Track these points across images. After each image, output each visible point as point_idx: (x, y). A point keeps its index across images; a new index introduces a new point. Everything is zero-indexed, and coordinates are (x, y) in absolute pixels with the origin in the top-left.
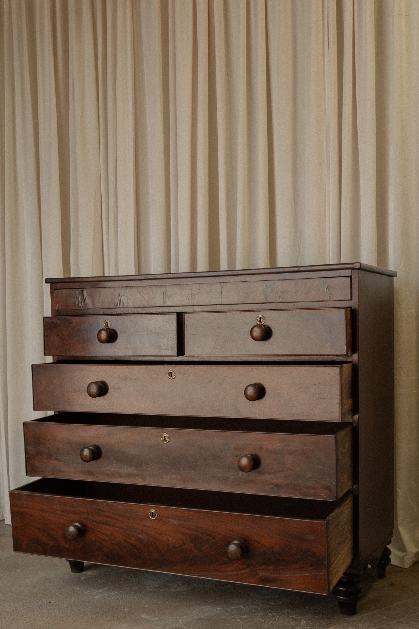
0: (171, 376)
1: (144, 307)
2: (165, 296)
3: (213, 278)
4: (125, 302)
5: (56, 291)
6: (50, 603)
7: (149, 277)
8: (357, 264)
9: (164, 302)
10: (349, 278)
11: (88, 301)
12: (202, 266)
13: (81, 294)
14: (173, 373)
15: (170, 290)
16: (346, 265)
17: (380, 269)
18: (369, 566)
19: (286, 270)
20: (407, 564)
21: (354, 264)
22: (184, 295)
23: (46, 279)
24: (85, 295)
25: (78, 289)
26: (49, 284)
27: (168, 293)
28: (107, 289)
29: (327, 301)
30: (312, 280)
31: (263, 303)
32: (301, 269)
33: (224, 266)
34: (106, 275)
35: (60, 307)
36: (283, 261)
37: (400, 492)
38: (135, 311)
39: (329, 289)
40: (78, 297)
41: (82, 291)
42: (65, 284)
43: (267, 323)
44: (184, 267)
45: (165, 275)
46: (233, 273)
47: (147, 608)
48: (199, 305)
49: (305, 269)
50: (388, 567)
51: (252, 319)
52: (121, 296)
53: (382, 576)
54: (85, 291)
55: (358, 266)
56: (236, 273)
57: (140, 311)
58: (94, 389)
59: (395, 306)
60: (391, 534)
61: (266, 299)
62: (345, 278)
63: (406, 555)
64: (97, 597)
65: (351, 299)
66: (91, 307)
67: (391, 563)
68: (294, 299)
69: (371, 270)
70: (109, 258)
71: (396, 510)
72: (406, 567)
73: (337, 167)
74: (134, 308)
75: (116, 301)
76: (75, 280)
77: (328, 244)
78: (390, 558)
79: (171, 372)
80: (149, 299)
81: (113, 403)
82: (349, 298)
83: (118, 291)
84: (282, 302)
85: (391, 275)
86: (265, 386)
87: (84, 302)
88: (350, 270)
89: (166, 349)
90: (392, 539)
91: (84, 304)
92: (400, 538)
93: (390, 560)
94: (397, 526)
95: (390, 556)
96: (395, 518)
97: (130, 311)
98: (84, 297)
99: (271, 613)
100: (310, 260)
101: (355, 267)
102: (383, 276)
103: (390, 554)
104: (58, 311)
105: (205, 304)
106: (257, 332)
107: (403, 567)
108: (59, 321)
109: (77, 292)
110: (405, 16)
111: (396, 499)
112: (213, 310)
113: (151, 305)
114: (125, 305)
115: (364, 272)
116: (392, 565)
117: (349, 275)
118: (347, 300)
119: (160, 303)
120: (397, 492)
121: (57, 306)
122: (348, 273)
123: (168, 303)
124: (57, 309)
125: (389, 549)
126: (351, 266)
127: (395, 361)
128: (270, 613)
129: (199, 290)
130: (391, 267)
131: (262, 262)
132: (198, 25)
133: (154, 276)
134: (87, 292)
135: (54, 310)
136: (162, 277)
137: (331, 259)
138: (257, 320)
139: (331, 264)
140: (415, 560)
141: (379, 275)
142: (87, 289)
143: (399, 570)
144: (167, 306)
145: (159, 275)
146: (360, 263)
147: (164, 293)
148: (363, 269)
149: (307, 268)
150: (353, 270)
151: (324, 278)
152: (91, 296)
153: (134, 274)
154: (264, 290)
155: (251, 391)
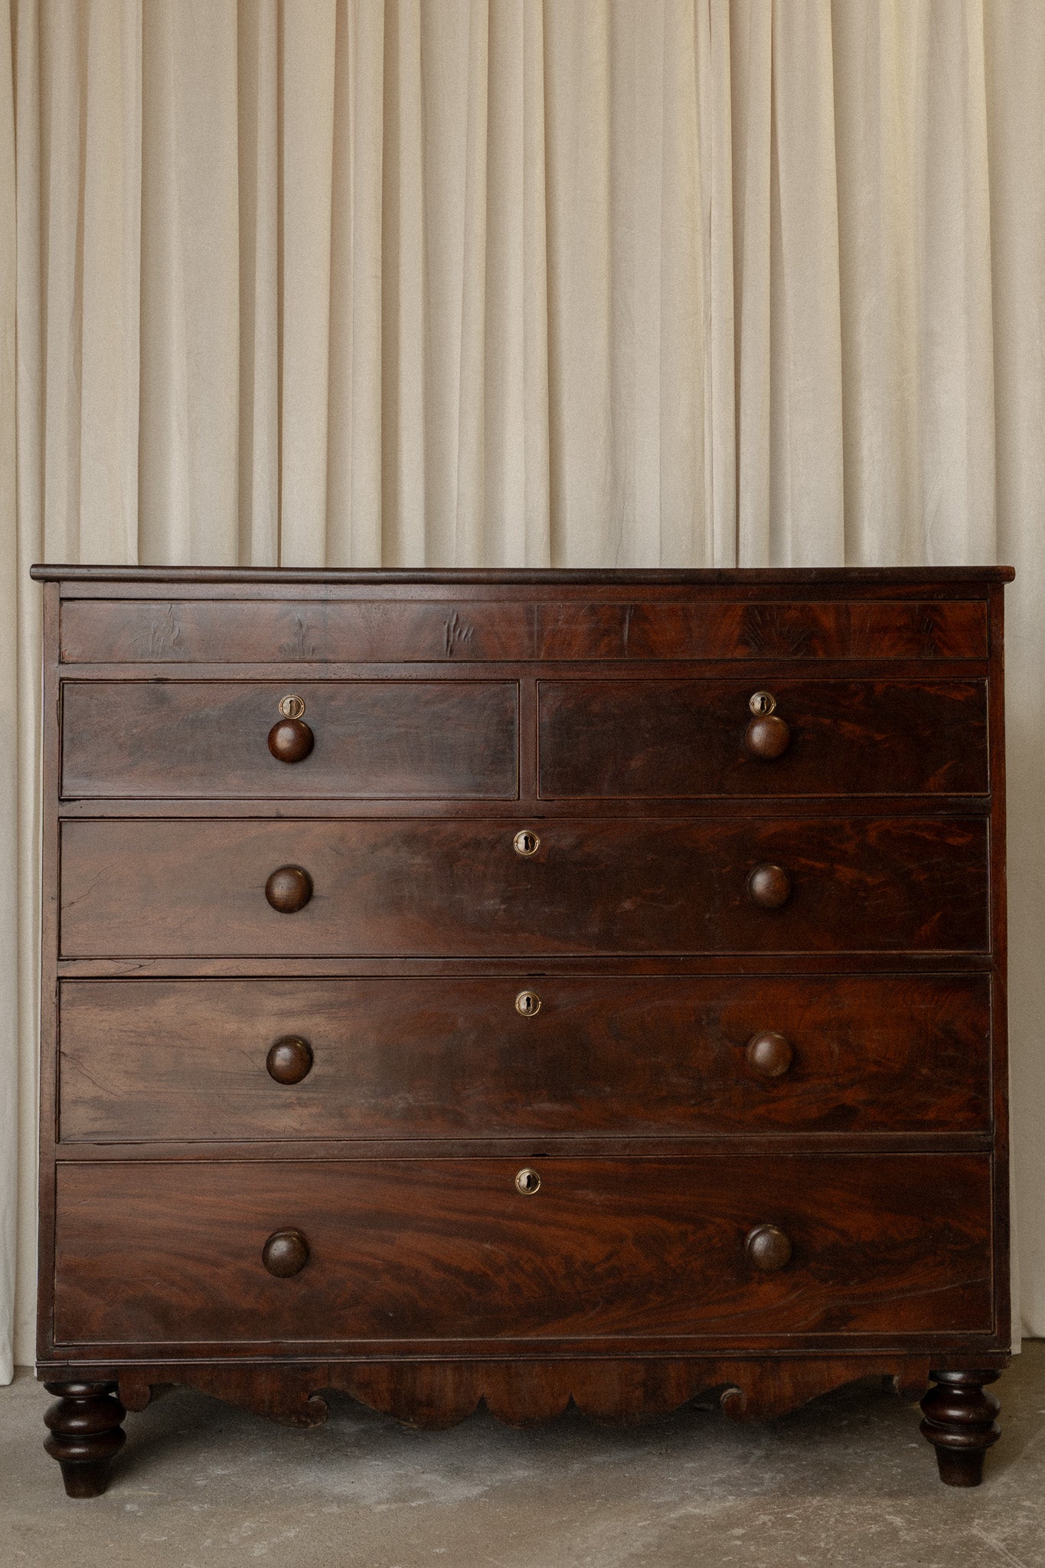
0: (526, 848)
5: (69, 605)
14: (532, 840)
23: (33, 566)
68: (837, 654)
79: (526, 838)
97: (332, 671)
138: (751, 704)
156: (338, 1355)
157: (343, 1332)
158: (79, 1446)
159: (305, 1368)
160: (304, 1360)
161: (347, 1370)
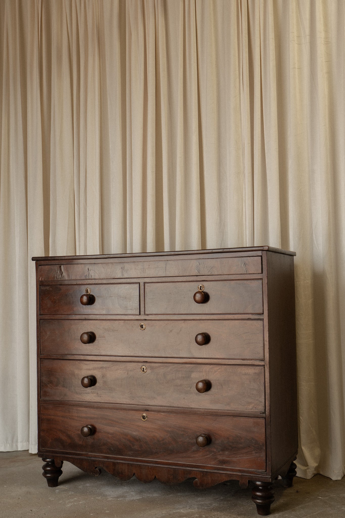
0: (142, 328)
1: (107, 279)
2: (123, 270)
3: (159, 257)
4: (93, 275)
5: (40, 267)
6: (31, 510)
7: (112, 256)
8: (265, 247)
9: (123, 275)
10: (260, 257)
11: (64, 274)
12: (151, 248)
13: (59, 269)
14: (144, 325)
15: (127, 266)
16: (258, 248)
17: (284, 250)
18: (280, 477)
19: (214, 251)
20: (309, 475)
21: (264, 247)
22: (138, 269)
23: (33, 258)
24: (62, 270)
25: (57, 265)
26: (35, 261)
27: (126, 268)
28: (79, 265)
29: (244, 274)
30: (233, 258)
31: (197, 276)
32: (225, 250)
33: (167, 248)
34: (77, 254)
35: (43, 279)
36: (211, 244)
37: (302, 419)
38: (100, 282)
39: (246, 265)
40: (57, 271)
41: (60, 267)
42: (47, 262)
43: (205, 290)
44: (137, 249)
45: (124, 255)
46: (174, 253)
47: (108, 513)
48: (149, 277)
49: (228, 250)
50: (294, 478)
51: (195, 287)
52: (89, 270)
53: (290, 485)
54: (62, 267)
55: (266, 248)
56: (177, 253)
57: (104, 282)
58: (86, 337)
59: (295, 278)
60: (296, 452)
61: (199, 273)
62: (257, 257)
63: (308, 469)
64: (68, 505)
65: (262, 273)
66: (67, 279)
67: (297, 475)
68: (220, 273)
69: (276, 251)
70: (79, 241)
71: (300, 433)
72: (308, 478)
73: (250, 175)
74: (99, 279)
75: (86, 274)
76: (55, 259)
77: (245, 232)
78: (296, 471)
79: (142, 325)
80: (111, 272)
81: (99, 348)
82: (261, 272)
83: (87, 267)
84: (211, 274)
85: (292, 255)
86: (210, 335)
87: (61, 275)
88: (261, 252)
89: (131, 309)
90: (297, 456)
91: (61, 276)
92: (303, 455)
93: (296, 473)
94: (301, 446)
95: (296, 470)
96: (299, 439)
97: (97, 282)
98: (61, 271)
99: (205, 515)
100: (231, 243)
101: (264, 249)
102: (286, 256)
103: (296, 468)
104: (41, 281)
105: (153, 277)
106: (198, 297)
107: (306, 478)
108: (51, 289)
109: (56, 267)
110: (298, 69)
111: (300, 425)
112: (160, 281)
113: (112, 277)
114: (93, 277)
115: (271, 253)
116: (298, 477)
117: (260, 255)
118: (259, 274)
119: (119, 276)
120: (300, 419)
121: (41, 278)
122: (259, 253)
123: (126, 276)
124: (40, 280)
125: (295, 463)
126: (262, 248)
127: (296, 320)
128: (203, 515)
129: (149, 266)
130: (292, 249)
131: (195, 245)
132: (148, 72)
133: (115, 256)
134: (64, 267)
135: (38, 281)
136: (121, 256)
137: (247, 243)
138: (198, 288)
139: (247, 247)
140: (315, 472)
141: (282, 255)
142: (64, 265)
143: (303, 481)
144: (124, 278)
145: (119, 255)
146: (268, 246)
147: (123, 268)
148: (269, 250)
149: (229, 250)
150: (263, 251)
151: (242, 257)
152: (67, 270)
153: (99, 254)
154: (197, 266)
155: (200, 338)
156: (101, 458)
157: (102, 452)
158: (49, 474)
159: (94, 461)
160: (93, 459)
161: (103, 462)
